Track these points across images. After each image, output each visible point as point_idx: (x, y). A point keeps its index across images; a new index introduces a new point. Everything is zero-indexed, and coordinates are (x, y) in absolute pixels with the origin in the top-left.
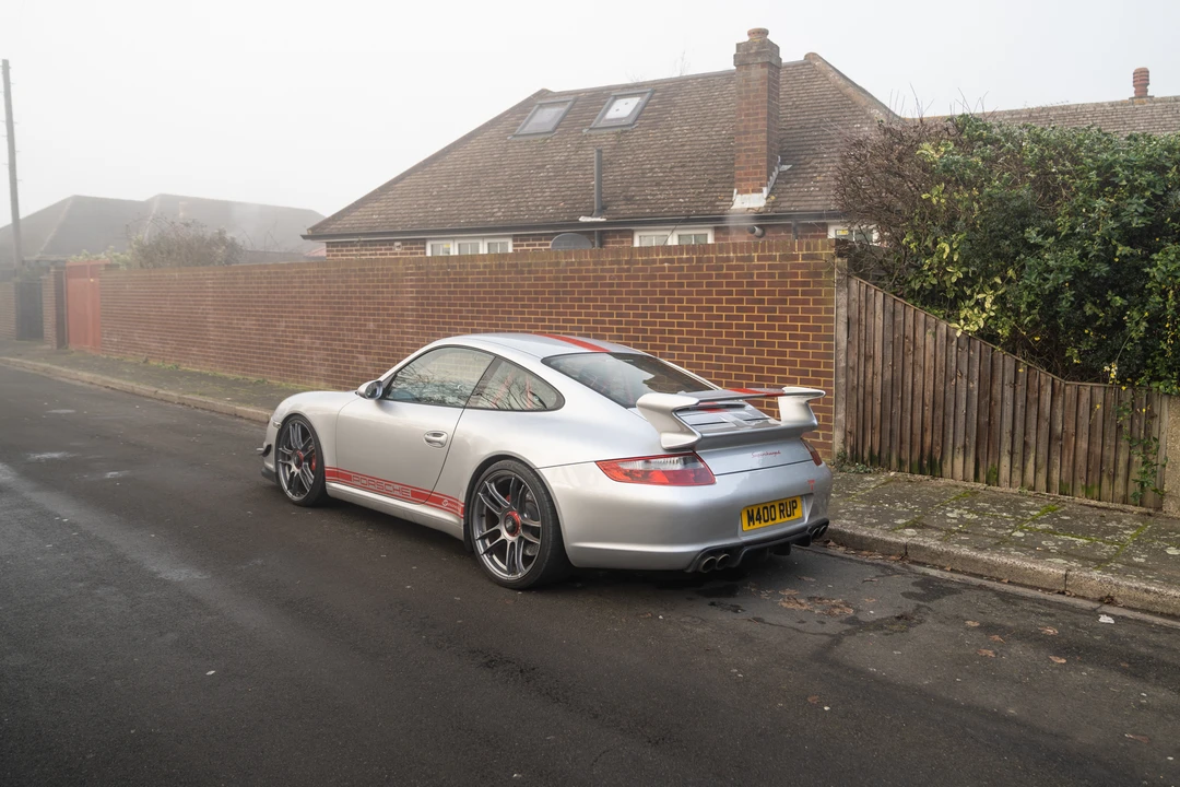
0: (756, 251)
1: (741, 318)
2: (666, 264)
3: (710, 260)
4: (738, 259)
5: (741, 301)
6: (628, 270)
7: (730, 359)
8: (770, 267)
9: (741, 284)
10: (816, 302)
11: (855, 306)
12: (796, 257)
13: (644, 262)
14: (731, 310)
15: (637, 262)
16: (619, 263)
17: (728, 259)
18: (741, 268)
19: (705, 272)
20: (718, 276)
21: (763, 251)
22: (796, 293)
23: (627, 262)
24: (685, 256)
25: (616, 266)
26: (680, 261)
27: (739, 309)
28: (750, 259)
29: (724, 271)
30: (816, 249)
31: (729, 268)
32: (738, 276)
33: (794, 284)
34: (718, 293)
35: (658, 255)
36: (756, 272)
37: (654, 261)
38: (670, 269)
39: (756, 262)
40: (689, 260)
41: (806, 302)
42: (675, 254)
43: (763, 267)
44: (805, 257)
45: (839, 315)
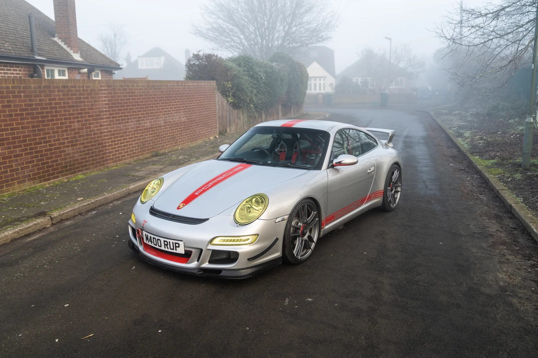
10: (214, 97)
11: (218, 97)
45: (217, 100)
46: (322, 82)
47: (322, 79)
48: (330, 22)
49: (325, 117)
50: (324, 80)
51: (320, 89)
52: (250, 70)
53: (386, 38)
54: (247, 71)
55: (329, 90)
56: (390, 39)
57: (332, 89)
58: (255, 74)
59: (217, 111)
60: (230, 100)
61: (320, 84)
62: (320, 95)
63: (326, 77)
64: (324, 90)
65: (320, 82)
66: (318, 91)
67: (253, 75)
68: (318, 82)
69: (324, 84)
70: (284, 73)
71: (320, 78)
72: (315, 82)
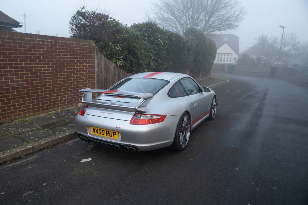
0: (75, 42)
1: (71, 64)
2: (41, 43)
3: (59, 43)
4: (69, 44)
5: (71, 58)
6: (20, 43)
7: (68, 77)
8: (79, 47)
9: (71, 52)
10: (91, 58)
11: (99, 59)
12: (86, 45)
13: (29, 40)
14: (68, 61)
15: (26, 40)
16: (14, 39)
17: (66, 43)
18: (70, 47)
19: (58, 47)
20: (63, 49)
21: (77, 42)
22: (86, 56)
23: (19, 39)
24: (49, 40)
25: (12, 41)
26: (47, 42)
27: (70, 61)
28: (73, 44)
29: (65, 47)
30: (91, 43)
31: (66, 46)
32: (69, 49)
33: (86, 53)
34: (63, 55)
35: (36, 38)
36: (75, 48)
37: (35, 41)
38: (43, 45)
39: (75, 45)
40: (51, 42)
41: (89, 58)
42: (45, 39)
43: (77, 47)
44: (88, 45)
45: (96, 62)
46: (229, 56)
47: (229, 55)
48: (238, 15)
49: (226, 82)
50: (231, 55)
51: (227, 61)
52: (152, 36)
53: (280, 26)
54: (147, 37)
55: (233, 62)
56: (284, 27)
57: (235, 62)
58: (155, 40)
59: (96, 74)
60: (119, 63)
61: (228, 58)
62: (226, 65)
63: (232, 54)
64: (230, 62)
65: (228, 57)
66: (226, 62)
67: (154, 42)
68: (226, 56)
69: (230, 58)
70: (191, 44)
71: (228, 54)
72: (225, 56)
